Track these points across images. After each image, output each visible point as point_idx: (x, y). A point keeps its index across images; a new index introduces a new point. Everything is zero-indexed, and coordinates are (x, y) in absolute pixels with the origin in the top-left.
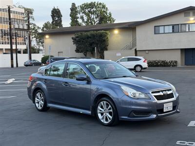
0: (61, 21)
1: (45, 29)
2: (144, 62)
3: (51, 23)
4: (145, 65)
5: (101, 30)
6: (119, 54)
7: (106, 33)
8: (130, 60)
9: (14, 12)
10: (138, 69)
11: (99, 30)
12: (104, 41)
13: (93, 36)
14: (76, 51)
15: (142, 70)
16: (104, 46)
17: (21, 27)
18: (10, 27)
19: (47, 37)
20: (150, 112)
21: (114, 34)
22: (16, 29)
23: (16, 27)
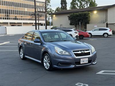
0: (66, 6)
1: (57, 11)
2: (110, 31)
3: (60, 8)
4: (110, 33)
5: (86, 11)
6: (96, 26)
7: (89, 13)
8: (100, 30)
9: (38, 2)
10: (106, 35)
11: (84, 11)
12: (87, 18)
13: (80, 15)
14: (70, 24)
15: (108, 36)
16: (87, 21)
17: (41, 10)
18: (35, 11)
19: (54, 16)
20: (70, 64)
21: (94, 14)
22: (39, 12)
23: (38, 11)
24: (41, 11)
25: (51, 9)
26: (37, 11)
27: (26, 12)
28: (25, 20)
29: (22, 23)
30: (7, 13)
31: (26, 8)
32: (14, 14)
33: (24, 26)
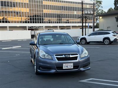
20: (51, 68)
23: (86, 13)
24: (88, 13)
25: (102, 11)
26: (84, 13)
27: (75, 15)
28: (72, 23)
29: (71, 27)
30: (59, 17)
31: (75, 11)
32: (65, 18)
33: (72, 29)
